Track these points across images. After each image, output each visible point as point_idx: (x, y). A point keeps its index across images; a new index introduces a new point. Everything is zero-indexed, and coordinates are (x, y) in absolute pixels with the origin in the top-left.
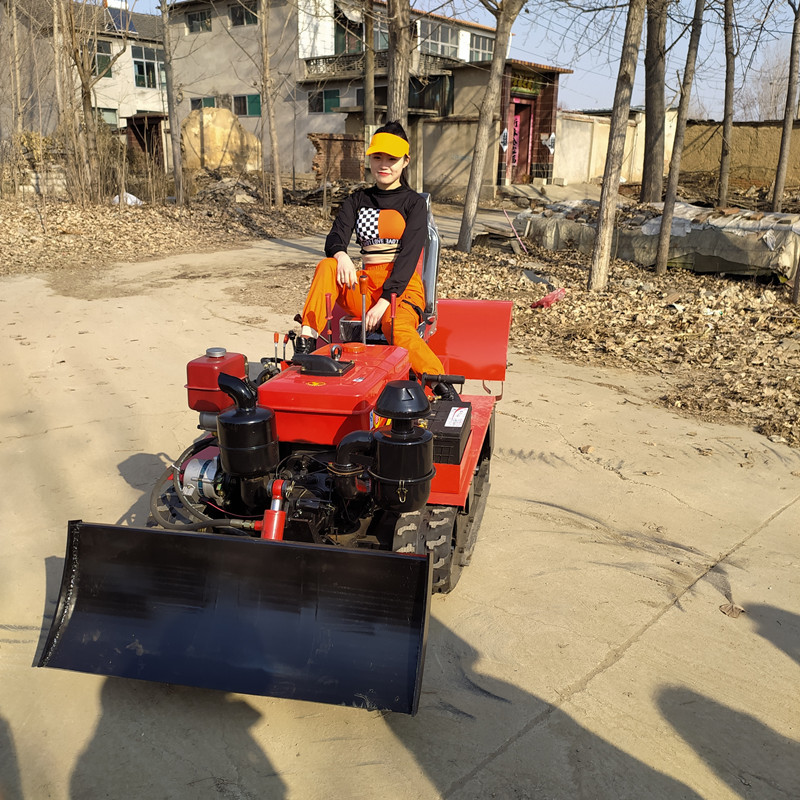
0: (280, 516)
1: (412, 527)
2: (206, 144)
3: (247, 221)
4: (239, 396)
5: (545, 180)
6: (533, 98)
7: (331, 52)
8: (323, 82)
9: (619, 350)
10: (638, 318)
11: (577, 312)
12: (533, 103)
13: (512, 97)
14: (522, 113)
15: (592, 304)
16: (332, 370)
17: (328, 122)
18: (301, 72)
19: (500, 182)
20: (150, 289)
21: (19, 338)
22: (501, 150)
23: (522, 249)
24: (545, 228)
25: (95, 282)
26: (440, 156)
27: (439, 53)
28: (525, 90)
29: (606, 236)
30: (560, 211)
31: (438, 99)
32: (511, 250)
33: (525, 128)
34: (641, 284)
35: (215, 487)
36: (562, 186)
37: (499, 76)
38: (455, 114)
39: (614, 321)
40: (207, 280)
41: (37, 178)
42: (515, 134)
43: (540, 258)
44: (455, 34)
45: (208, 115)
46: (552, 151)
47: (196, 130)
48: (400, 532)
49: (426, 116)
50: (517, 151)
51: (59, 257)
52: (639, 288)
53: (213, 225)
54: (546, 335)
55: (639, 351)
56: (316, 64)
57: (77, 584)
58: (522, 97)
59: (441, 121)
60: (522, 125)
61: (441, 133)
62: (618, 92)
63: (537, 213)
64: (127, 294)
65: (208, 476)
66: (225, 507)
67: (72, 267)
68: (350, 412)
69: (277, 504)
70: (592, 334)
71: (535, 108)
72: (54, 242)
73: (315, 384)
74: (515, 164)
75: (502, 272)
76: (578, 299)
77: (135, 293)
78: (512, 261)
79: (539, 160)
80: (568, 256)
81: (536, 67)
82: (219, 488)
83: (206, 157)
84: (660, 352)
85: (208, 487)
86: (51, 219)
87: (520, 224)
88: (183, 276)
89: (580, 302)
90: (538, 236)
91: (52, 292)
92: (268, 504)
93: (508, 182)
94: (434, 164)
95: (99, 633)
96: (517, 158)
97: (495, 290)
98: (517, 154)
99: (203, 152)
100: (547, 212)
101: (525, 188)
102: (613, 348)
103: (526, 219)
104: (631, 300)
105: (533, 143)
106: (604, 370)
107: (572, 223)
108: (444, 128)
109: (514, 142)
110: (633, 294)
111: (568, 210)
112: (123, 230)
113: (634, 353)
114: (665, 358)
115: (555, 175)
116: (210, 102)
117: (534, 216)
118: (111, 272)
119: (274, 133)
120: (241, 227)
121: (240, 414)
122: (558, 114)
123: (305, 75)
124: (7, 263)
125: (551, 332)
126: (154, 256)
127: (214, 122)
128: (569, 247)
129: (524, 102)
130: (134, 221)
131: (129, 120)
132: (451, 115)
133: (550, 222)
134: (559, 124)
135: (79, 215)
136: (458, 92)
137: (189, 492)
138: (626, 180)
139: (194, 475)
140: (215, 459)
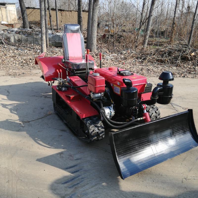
23: (6, 43)
24: (10, 37)
30: (12, 31)
85: (113, 114)
90: (8, 39)
100: (9, 32)
103: (3, 34)
111: (15, 31)
128: (19, 42)
137: (108, 117)
138: (7, 23)
139: (108, 112)
140: (112, 105)
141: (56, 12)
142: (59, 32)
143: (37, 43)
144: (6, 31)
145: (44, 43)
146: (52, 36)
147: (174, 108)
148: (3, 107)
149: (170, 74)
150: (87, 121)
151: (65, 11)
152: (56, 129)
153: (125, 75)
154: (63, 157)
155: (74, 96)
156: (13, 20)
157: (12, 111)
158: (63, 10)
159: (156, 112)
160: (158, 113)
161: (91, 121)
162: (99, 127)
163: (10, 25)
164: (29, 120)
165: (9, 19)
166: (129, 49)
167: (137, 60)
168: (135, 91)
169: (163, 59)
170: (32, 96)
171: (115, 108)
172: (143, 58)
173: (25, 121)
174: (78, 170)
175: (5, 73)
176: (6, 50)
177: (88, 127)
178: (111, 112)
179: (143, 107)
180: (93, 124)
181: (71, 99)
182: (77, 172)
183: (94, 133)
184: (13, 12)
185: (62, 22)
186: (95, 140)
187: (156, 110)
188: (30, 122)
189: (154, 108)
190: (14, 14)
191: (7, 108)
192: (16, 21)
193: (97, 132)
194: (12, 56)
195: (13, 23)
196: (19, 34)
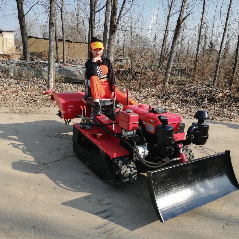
24: (9, 69)
90: (7, 71)
107: (19, 67)
137: (142, 157)
138: (3, 53)
139: (142, 151)
140: (146, 144)
141: (63, 44)
142: (67, 66)
143: (40, 77)
144: (5, 62)
145: (51, 78)
146: (59, 70)
147: (206, 153)
148: (13, 147)
149: (206, 112)
150: (118, 161)
151: (73, 42)
152: (78, 172)
153: (158, 112)
154: (91, 202)
155: (101, 134)
156: (10, 50)
157: (25, 152)
158: (71, 42)
159: (189, 154)
160: (192, 155)
161: (122, 161)
162: (132, 168)
163: (6, 55)
164: (46, 162)
165: (5, 48)
166: (149, 87)
167: (158, 99)
168: (171, 129)
169: (187, 99)
170: (45, 136)
171: (149, 148)
172: (165, 97)
173: (41, 163)
174: (110, 215)
175: (9, 110)
176: (6, 84)
177: (120, 167)
178: (145, 151)
179: (179, 146)
180: (125, 165)
181: (98, 137)
182: (109, 217)
183: (126, 174)
184: (10, 41)
185: (68, 54)
186: (127, 182)
187: (189, 152)
188: (48, 164)
189: (188, 150)
190: (12, 43)
191: (19, 148)
192: (13, 51)
193: (130, 174)
194: (13, 91)
195: (9, 53)
196: (21, 66)
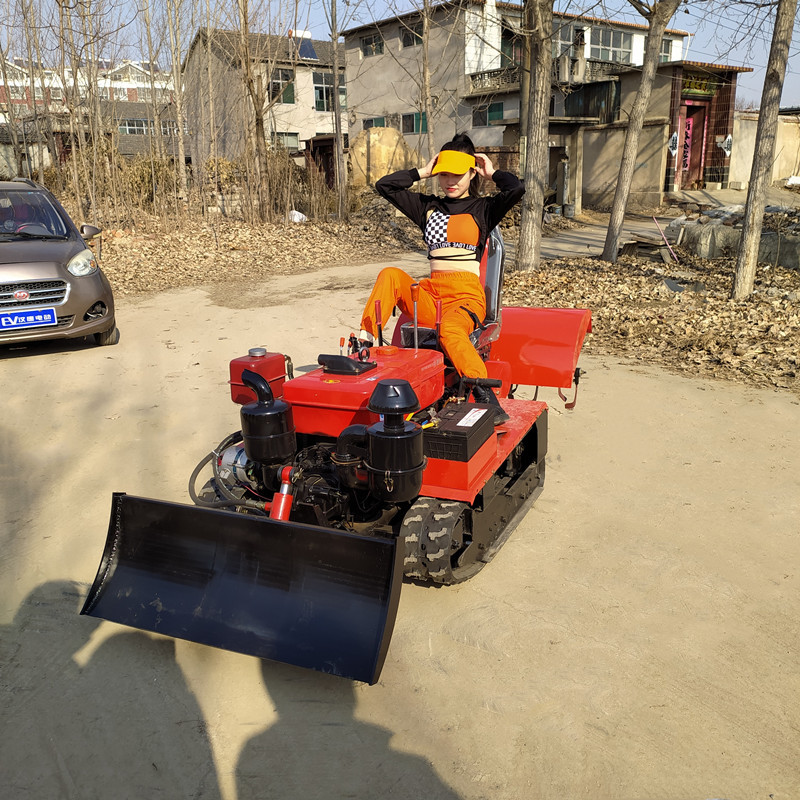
0: (287, 498)
1: (418, 518)
2: (372, 162)
3: (400, 235)
4: (260, 391)
5: (720, 185)
6: (708, 99)
7: (497, 65)
8: (484, 96)
9: (735, 362)
10: (772, 330)
11: (707, 322)
12: (707, 104)
13: (684, 98)
14: (695, 116)
15: (725, 314)
16: (350, 369)
17: (491, 135)
18: (467, 87)
19: (667, 188)
20: (295, 299)
21: (168, 343)
22: (670, 155)
23: (673, 258)
24: (699, 236)
25: (249, 293)
26: (603, 164)
27: (611, 59)
28: (698, 91)
29: (753, 241)
30: (717, 217)
31: (603, 106)
32: (660, 259)
33: (697, 131)
34: (787, 293)
35: (247, 472)
36: (739, 190)
37: (650, 80)
38: (621, 121)
39: (744, 332)
40: (348, 291)
41: (223, 200)
42: (687, 137)
43: (692, 266)
44: (629, 37)
45: (375, 135)
46: (728, 153)
47: (363, 149)
48: (406, 522)
49: (587, 123)
50: (689, 155)
51: (225, 270)
52: (785, 298)
53: (367, 239)
54: (663, 345)
55: (758, 363)
56: (481, 79)
57: (119, 547)
58: (695, 98)
59: (606, 128)
60: (695, 127)
61: (606, 140)
62: (765, 91)
63: (692, 219)
64: (273, 304)
65: (242, 462)
66: (258, 490)
67: (234, 280)
68: (357, 408)
69: (285, 488)
70: (712, 344)
71: (710, 110)
72: (223, 257)
73: (331, 382)
74: (687, 169)
75: (640, 282)
76: (712, 309)
77: (280, 303)
78: (659, 271)
79: (713, 163)
80: (723, 264)
81: (710, 66)
82: (250, 473)
83: (371, 175)
84: (781, 365)
85: (241, 472)
86: (224, 237)
87: (672, 233)
88: (328, 288)
89: (712, 313)
90: (692, 243)
91: (210, 301)
92: (278, 488)
93: (676, 187)
94: (597, 173)
95: (131, 590)
96: (688, 163)
97: (626, 299)
98: (689, 159)
99: (368, 170)
100: (703, 218)
101: (696, 194)
102: (729, 359)
103: (680, 226)
104: (772, 310)
105: (707, 146)
106: (712, 382)
107: (729, 230)
108: (609, 134)
109: (686, 146)
110: (776, 303)
111: (727, 216)
112: (285, 245)
113: (751, 366)
114: (785, 371)
115: (731, 178)
116: (380, 122)
117: (688, 223)
118: (266, 285)
119: (432, 149)
120: (394, 240)
121: (261, 407)
122: (736, 114)
123: (471, 91)
124: (181, 276)
125: (669, 343)
126: (308, 270)
127: (380, 141)
128: (726, 255)
129: (697, 104)
130: (295, 237)
131: (307, 142)
132: (616, 122)
133: (705, 229)
134: (736, 125)
135: (248, 232)
136: (625, 97)
178: (236, 463)
